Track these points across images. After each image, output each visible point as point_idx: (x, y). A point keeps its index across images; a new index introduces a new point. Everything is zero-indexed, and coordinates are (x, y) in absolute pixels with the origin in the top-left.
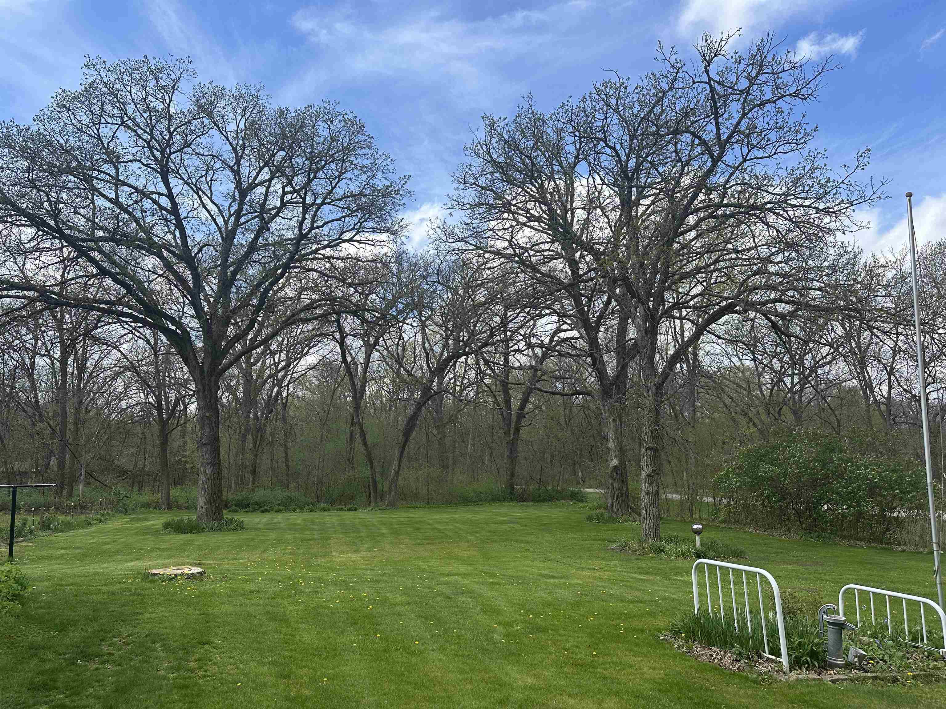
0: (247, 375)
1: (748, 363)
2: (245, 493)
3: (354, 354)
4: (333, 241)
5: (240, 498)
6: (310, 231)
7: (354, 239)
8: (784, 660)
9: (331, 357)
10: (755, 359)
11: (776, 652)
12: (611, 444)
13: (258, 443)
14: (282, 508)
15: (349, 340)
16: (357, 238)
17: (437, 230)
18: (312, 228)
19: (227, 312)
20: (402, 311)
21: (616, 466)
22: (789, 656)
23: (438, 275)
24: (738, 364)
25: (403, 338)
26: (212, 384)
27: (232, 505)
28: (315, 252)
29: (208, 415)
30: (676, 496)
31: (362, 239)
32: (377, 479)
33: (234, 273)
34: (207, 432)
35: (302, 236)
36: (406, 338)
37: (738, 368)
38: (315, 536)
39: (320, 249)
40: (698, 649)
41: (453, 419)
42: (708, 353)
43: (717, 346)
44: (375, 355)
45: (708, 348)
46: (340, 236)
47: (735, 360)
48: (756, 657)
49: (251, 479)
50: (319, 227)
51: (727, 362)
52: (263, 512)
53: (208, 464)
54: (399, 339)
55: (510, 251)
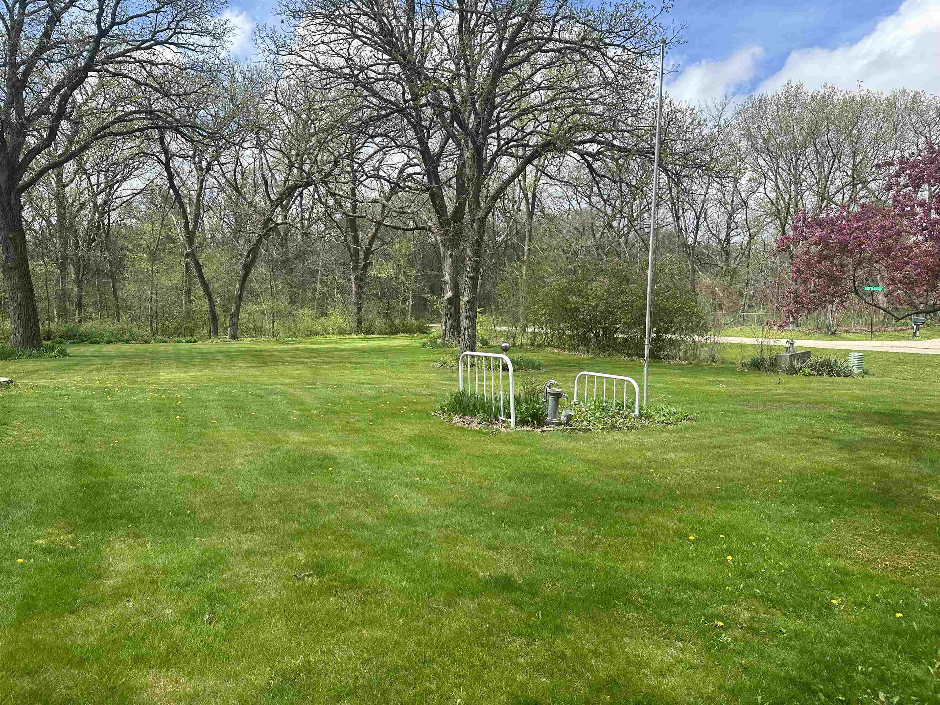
0: (60, 197)
1: (584, 206)
2: (70, 325)
3: (184, 178)
4: (144, 42)
5: (64, 329)
6: (111, 26)
7: (170, 41)
8: (512, 420)
9: (158, 181)
10: (590, 203)
11: (508, 416)
12: (447, 278)
13: (81, 274)
14: (113, 339)
15: (177, 162)
16: (174, 39)
17: (266, 39)
18: (113, 24)
19: (21, 119)
20: (237, 132)
21: (449, 299)
22: (516, 417)
23: (276, 92)
24: (577, 207)
25: (241, 164)
26: (13, 202)
27: (56, 336)
28: (123, 54)
29: (11, 236)
30: (504, 328)
31: (180, 42)
32: (217, 312)
33: (26, 74)
34: (12, 255)
35: (103, 33)
36: (245, 164)
37: (576, 212)
38: (146, 362)
39: (128, 51)
40: (456, 419)
41: (301, 255)
42: (550, 196)
43: (559, 189)
44: (210, 181)
45: (551, 190)
46: (153, 36)
47: (574, 203)
48: (494, 420)
49: (77, 312)
50: (121, 23)
51: (566, 205)
52: (91, 343)
53: (18, 289)
54: (237, 164)
55: (347, 71)
